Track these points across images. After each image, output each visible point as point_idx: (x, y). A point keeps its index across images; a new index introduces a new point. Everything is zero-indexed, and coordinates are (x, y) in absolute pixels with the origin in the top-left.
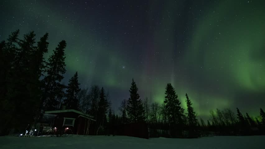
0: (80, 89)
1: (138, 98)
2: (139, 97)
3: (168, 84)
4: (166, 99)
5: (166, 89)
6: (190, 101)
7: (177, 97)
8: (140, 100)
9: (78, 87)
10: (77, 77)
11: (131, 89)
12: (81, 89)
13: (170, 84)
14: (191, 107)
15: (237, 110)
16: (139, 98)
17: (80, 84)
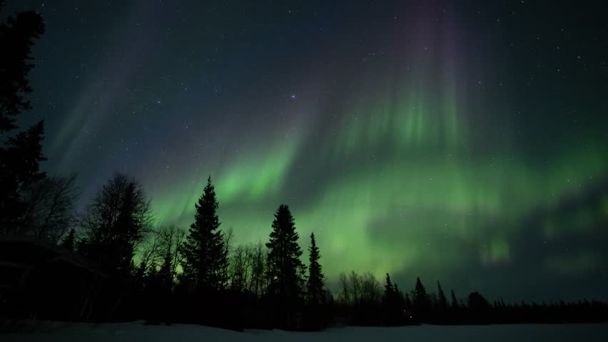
0: (43, 175)
1: (214, 229)
2: (217, 225)
3: (281, 207)
4: (272, 239)
5: (276, 216)
6: (317, 250)
7: (296, 238)
8: (219, 232)
9: (36, 167)
10: (41, 136)
11: (200, 201)
12: (47, 175)
13: (286, 207)
14: (317, 263)
15: (386, 276)
16: (217, 227)
17: (45, 159)
